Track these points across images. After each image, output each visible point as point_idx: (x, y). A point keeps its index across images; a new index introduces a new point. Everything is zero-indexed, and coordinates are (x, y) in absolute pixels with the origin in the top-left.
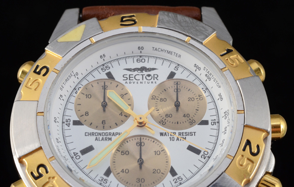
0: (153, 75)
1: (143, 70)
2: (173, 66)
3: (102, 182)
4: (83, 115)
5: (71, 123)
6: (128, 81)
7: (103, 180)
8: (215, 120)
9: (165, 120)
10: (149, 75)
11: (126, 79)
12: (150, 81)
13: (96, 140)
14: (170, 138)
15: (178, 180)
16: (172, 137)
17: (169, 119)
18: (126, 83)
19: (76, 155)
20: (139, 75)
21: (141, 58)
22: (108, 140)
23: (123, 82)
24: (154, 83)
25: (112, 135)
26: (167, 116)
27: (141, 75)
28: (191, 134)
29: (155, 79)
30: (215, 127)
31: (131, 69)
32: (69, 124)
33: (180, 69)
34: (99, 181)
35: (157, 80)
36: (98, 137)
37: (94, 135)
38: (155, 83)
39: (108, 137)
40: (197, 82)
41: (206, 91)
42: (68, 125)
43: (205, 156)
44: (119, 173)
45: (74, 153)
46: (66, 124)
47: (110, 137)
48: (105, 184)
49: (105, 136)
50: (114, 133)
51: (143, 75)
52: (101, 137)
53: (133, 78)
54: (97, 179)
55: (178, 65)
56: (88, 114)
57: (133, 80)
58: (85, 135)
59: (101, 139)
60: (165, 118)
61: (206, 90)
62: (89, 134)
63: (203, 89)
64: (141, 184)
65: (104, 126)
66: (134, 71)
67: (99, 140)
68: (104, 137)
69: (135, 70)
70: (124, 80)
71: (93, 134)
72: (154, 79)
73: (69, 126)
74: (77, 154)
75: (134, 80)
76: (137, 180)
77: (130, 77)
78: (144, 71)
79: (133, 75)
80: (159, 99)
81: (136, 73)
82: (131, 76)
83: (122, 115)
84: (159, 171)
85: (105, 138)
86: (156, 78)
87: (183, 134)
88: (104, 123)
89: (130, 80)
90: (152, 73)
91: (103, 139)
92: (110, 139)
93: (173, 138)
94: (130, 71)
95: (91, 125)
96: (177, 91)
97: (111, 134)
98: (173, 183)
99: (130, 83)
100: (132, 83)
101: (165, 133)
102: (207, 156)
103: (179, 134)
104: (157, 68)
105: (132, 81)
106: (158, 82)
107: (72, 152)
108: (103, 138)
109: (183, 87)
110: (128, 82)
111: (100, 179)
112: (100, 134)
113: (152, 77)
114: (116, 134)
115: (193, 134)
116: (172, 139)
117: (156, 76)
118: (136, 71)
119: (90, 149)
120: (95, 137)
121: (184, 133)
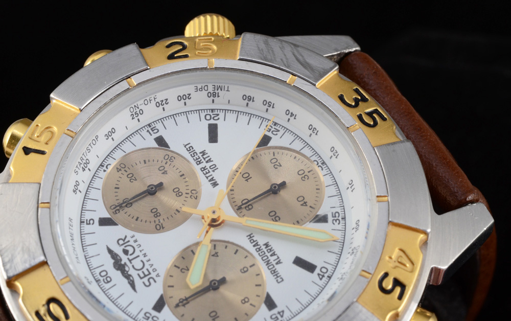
0: (123, 247)
1: (121, 264)
2: (87, 228)
3: (340, 218)
4: (251, 304)
5: (275, 311)
6: (153, 275)
7: (336, 218)
8: (148, 131)
9: (188, 194)
10: (126, 252)
11: (151, 280)
12: (135, 245)
13: (280, 263)
14: (213, 171)
15: (273, 129)
16: (210, 170)
17: (183, 190)
18: (158, 275)
19: (322, 274)
20: (133, 266)
21: (101, 279)
22: (270, 248)
23: (160, 281)
24: (134, 239)
25: (259, 247)
26: (180, 194)
27: (131, 263)
28: (190, 149)
29: (126, 241)
30: (159, 126)
31: (129, 283)
32: (279, 313)
33: (88, 216)
34: (341, 222)
35: (126, 237)
36: (274, 263)
37: (274, 271)
38: (132, 237)
39: (265, 250)
40: (99, 183)
41: (106, 164)
42: (281, 314)
43: (212, 116)
44: (310, 207)
45: (321, 279)
46: (282, 316)
47: (263, 247)
48: (340, 213)
49: (267, 254)
50: (254, 246)
51: (130, 261)
52: (272, 259)
53: (144, 270)
54: (340, 227)
55: (84, 222)
56: (244, 300)
57: (147, 270)
58: (283, 280)
59: (275, 257)
60: (184, 195)
61: (105, 166)
62: (278, 277)
63: (105, 171)
64: (309, 172)
65: (251, 266)
66: (130, 275)
67: (278, 258)
68: (269, 255)
69: (127, 276)
71: (274, 273)
72: (129, 241)
73: (283, 311)
74: (319, 274)
75: (147, 266)
76: (306, 179)
77: (145, 276)
78: (123, 263)
79: (139, 275)
80: (156, 219)
81: (132, 272)
82: (142, 275)
83: (217, 253)
84: (274, 161)
85: (269, 252)
86: (124, 240)
87: (197, 159)
88: (245, 269)
89: (150, 274)
90: (118, 250)
91: (274, 254)
92: (267, 245)
93: (211, 167)
94: (133, 281)
95: (260, 285)
96: (128, 203)
97: (259, 249)
98: (280, 134)
99: (155, 270)
100: (153, 267)
101: (210, 181)
102: (211, 114)
103: (200, 163)
104: (106, 247)
105: (151, 270)
106: (129, 233)
107: (321, 283)
108: (271, 255)
109: (117, 198)
110: (156, 273)
111: (336, 224)
112: (268, 263)
113: (125, 247)
114: (254, 241)
115: (187, 147)
116: (214, 168)
117: (121, 242)
118: (129, 273)
119: (299, 262)
120: (277, 267)
121: (195, 158)
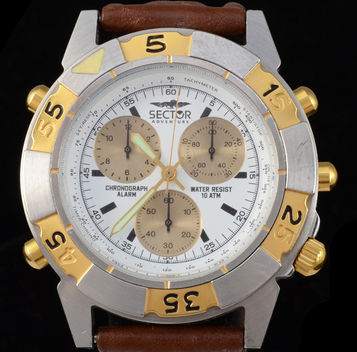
0: (184, 112)
1: (173, 105)
2: (209, 99)
3: (125, 248)
4: (103, 163)
5: (90, 173)
6: (155, 119)
7: (127, 245)
8: (254, 172)
9: (197, 171)
10: (180, 112)
11: (153, 116)
12: (182, 120)
13: (118, 195)
14: (203, 194)
15: (210, 247)
16: (204, 193)
17: (201, 169)
18: (153, 122)
19: (96, 214)
20: (168, 111)
21: (171, 89)
22: (132, 195)
23: (150, 121)
24: (186, 122)
25: (136, 189)
26: (200, 166)
27: (171, 111)
28: (226, 189)
29: (187, 116)
30: (254, 181)
31: (159, 103)
32: (88, 175)
33: (217, 104)
34: (122, 247)
35: (190, 118)
36: (120, 191)
37: (116, 189)
38: (187, 122)
39: (132, 192)
40: (236, 123)
41: (246, 134)
42: (87, 176)
43: (241, 217)
44: (144, 236)
45: (94, 211)
46: (85, 175)
47: (134, 192)
48: (129, 250)
49: (129, 191)
50: (138, 187)
51: (173, 112)
52: (124, 192)
53: (162, 116)
54: (120, 244)
55: (214, 99)
56: (109, 161)
57: (161, 118)
58: (106, 189)
59: (124, 194)
60: (197, 168)
61: (245, 133)
62: (110, 188)
63: (242, 131)
64: (168, 251)
65: (127, 178)
66: (163, 106)
67: (122, 196)
68: (128, 192)
69: (164, 104)
70: (150, 118)
71: (114, 188)
72: (186, 118)
73: (87, 177)
74: (97, 212)
75: (163, 119)
76: (164, 245)
77: (158, 115)
78: (174, 107)
79: (161, 111)
80: (191, 143)
81: (165, 108)
82: (159, 113)
83: (148, 163)
84: (188, 235)
86: (188, 116)
87: (217, 189)
88: (127, 173)
89: (157, 118)
90: (183, 109)
91: (126, 194)
92: (134, 194)
93: (206, 194)
94: (158, 106)
95: (112, 175)
96: (212, 133)
97: (135, 189)
98: (204, 249)
99: (158, 122)
100: (160, 122)
101: (197, 188)
102: (244, 217)
103: (213, 189)
104: (189, 102)
105: (160, 120)
106: (191, 121)
107: (91, 210)
108: (126, 193)
109: (220, 128)
110: (156, 122)
111: (123, 243)
112: (123, 188)
113: (183, 114)
114: (141, 189)
115: (229, 189)
116: (204, 196)
117: (188, 113)
118: (165, 107)
119: (112, 206)
120: (116, 192)
121: (218, 188)
